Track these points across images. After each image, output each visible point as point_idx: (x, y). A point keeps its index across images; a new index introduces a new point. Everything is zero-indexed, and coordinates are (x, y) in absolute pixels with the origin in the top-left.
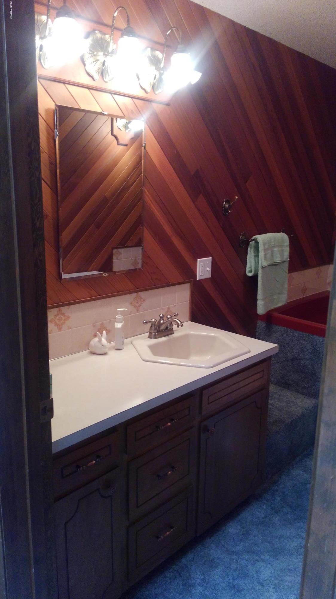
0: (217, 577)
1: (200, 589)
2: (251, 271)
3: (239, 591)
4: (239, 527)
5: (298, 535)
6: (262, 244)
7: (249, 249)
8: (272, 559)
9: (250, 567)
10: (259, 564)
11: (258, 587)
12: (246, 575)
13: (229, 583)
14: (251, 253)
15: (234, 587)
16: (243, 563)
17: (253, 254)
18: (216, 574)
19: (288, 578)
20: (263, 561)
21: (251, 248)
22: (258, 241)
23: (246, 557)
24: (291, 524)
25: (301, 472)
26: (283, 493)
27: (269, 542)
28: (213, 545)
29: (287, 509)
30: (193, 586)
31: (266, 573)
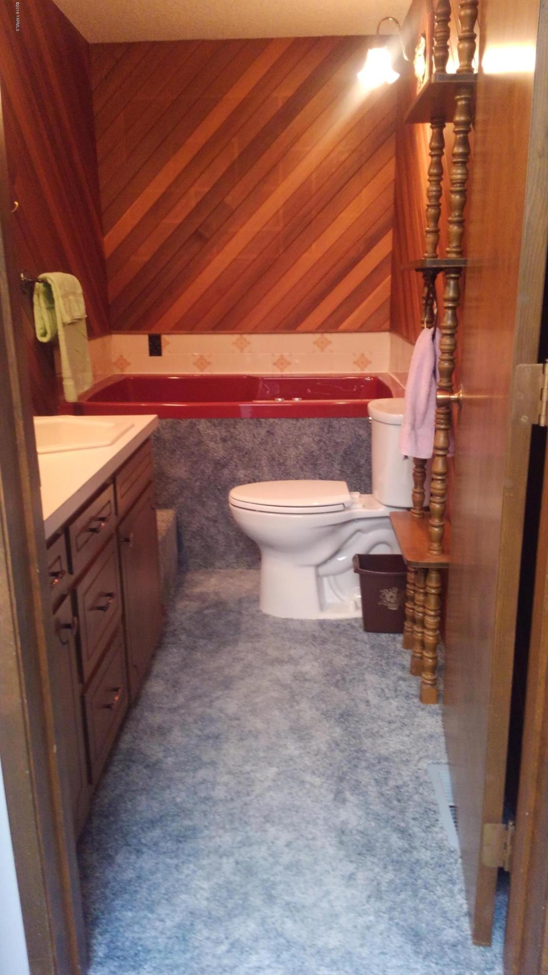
0: (180, 739)
1: (170, 760)
2: (44, 334)
3: (217, 737)
4: (162, 682)
5: (235, 659)
6: (57, 286)
7: (35, 297)
8: (226, 692)
9: (209, 711)
10: (217, 704)
11: (235, 723)
12: (212, 721)
13: (199, 736)
14: (39, 303)
15: (208, 737)
16: (199, 711)
17: (43, 305)
18: (177, 736)
19: (257, 700)
20: (218, 698)
21: (38, 295)
22: (50, 282)
23: (195, 704)
24: (217, 652)
25: (187, 603)
26: (184, 629)
27: (209, 679)
28: (146, 714)
29: (202, 642)
30: (159, 761)
31: (232, 707)
